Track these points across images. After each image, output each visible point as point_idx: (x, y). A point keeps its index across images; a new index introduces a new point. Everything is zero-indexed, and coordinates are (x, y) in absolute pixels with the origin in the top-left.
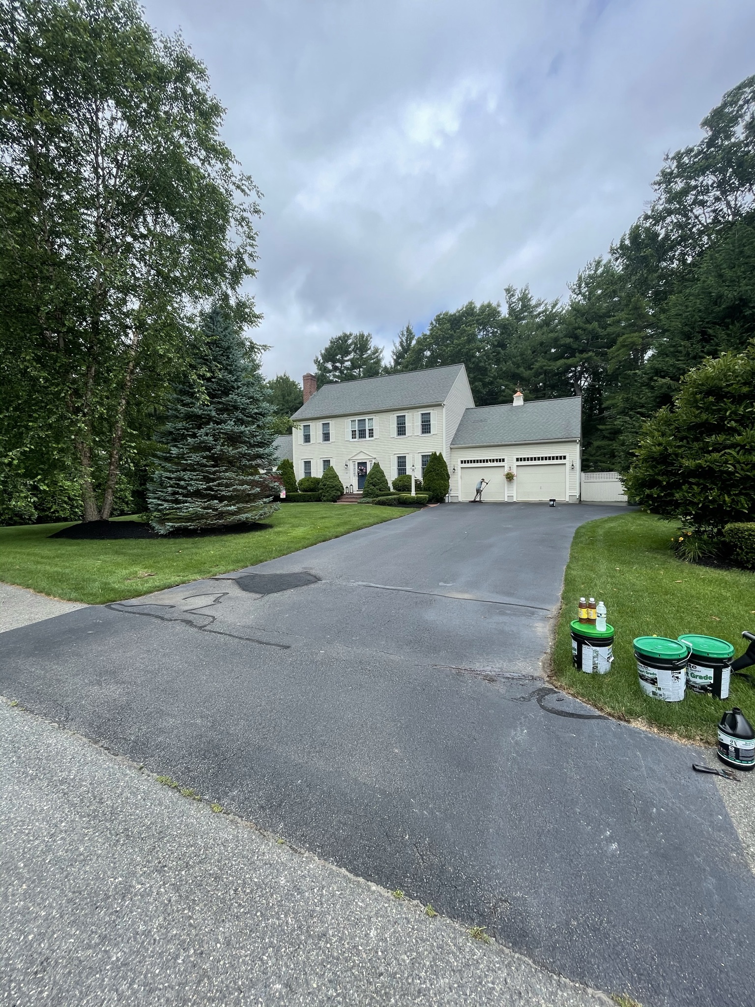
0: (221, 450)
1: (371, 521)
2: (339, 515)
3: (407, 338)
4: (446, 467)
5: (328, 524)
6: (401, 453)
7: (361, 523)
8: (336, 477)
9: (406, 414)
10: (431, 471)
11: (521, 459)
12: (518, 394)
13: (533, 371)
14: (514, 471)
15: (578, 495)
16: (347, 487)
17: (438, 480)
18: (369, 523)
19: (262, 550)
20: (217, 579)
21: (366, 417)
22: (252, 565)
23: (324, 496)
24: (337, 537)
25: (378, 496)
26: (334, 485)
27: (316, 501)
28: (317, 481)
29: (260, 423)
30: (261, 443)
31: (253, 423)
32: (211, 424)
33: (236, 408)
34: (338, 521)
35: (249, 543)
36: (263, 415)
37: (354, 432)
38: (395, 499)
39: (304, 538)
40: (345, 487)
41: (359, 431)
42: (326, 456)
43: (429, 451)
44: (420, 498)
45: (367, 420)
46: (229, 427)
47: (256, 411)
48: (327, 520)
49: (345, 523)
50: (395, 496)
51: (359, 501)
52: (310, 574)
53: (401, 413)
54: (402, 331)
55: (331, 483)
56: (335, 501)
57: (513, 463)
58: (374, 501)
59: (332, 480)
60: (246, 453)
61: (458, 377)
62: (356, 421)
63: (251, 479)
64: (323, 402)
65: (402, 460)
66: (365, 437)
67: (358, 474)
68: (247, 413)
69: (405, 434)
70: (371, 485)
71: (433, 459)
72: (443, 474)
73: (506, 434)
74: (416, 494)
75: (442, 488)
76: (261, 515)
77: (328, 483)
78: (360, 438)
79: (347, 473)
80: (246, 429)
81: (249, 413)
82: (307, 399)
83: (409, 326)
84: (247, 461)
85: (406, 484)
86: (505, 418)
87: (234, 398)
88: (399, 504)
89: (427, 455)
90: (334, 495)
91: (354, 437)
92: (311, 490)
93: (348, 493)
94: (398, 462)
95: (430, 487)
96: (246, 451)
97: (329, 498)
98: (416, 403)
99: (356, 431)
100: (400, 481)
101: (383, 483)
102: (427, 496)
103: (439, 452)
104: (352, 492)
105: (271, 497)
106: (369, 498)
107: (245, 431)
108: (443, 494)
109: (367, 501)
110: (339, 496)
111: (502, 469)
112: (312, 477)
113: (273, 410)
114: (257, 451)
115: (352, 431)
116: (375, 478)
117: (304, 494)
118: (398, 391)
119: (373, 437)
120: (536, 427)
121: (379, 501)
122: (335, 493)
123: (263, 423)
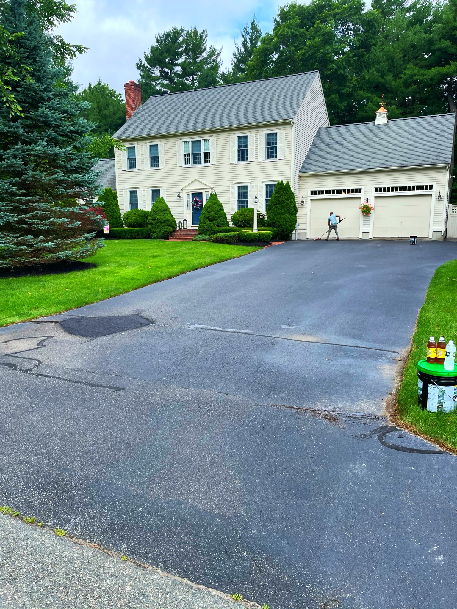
0: (33, 176)
1: (208, 260)
2: (172, 253)
3: (252, 36)
4: (294, 198)
5: (159, 264)
6: (242, 181)
7: (196, 262)
8: (166, 210)
9: (249, 135)
10: (276, 204)
11: (380, 190)
12: (382, 109)
14: (372, 203)
15: (443, 231)
16: (180, 222)
17: (283, 214)
18: (205, 263)
19: (86, 291)
20: (39, 322)
21: (201, 138)
22: (77, 307)
23: (154, 232)
24: (170, 278)
25: (215, 232)
26: (165, 219)
27: (145, 238)
28: (145, 215)
29: (77, 144)
30: (79, 167)
31: (69, 144)
32: (20, 144)
33: (48, 125)
34: (171, 261)
35: (71, 283)
36: (80, 134)
37: (187, 156)
38: (234, 236)
39: (133, 279)
40: (177, 222)
41: (193, 154)
42: (155, 185)
43: (274, 179)
44: (264, 234)
45: (202, 142)
46: (40, 148)
47: (71, 128)
48: (158, 259)
49: (179, 263)
50: (235, 233)
51: (194, 238)
52: (141, 317)
53: (242, 134)
54: (246, 27)
55: (162, 217)
56: (166, 238)
57: (370, 194)
58: (211, 238)
59: (163, 214)
60: (62, 180)
61: (311, 88)
62: (190, 142)
63: (69, 211)
64: (149, 118)
65: (243, 191)
66: (201, 163)
67: (193, 206)
68: (61, 131)
69: (247, 159)
70: (208, 220)
71: (279, 189)
72: (290, 206)
73: (364, 159)
74: (258, 230)
75: (288, 223)
76: (83, 253)
77: (158, 217)
78: (194, 163)
79: (180, 206)
80: (60, 151)
81: (63, 131)
82: (131, 115)
83: (254, 21)
84: (64, 190)
85: (247, 218)
86: (364, 139)
87: (45, 112)
88: (239, 242)
89: (273, 185)
90: (166, 231)
91: (187, 162)
92: (139, 225)
93: (181, 229)
94: (239, 193)
95: (274, 223)
96: (63, 178)
97: (160, 234)
98: (261, 121)
99: (189, 154)
100: (241, 215)
101: (221, 218)
102: (271, 232)
103: (287, 181)
104: (185, 228)
105: (94, 233)
106: (205, 234)
107: (59, 153)
108: (289, 230)
109: (203, 238)
110: (171, 232)
111: (358, 201)
112: (140, 210)
113: (91, 127)
114: (75, 178)
115: (185, 155)
116: (212, 211)
117: (131, 230)
118: (239, 105)
119: (209, 162)
120: (400, 150)
121: (217, 238)
122: (167, 229)
123: (80, 143)
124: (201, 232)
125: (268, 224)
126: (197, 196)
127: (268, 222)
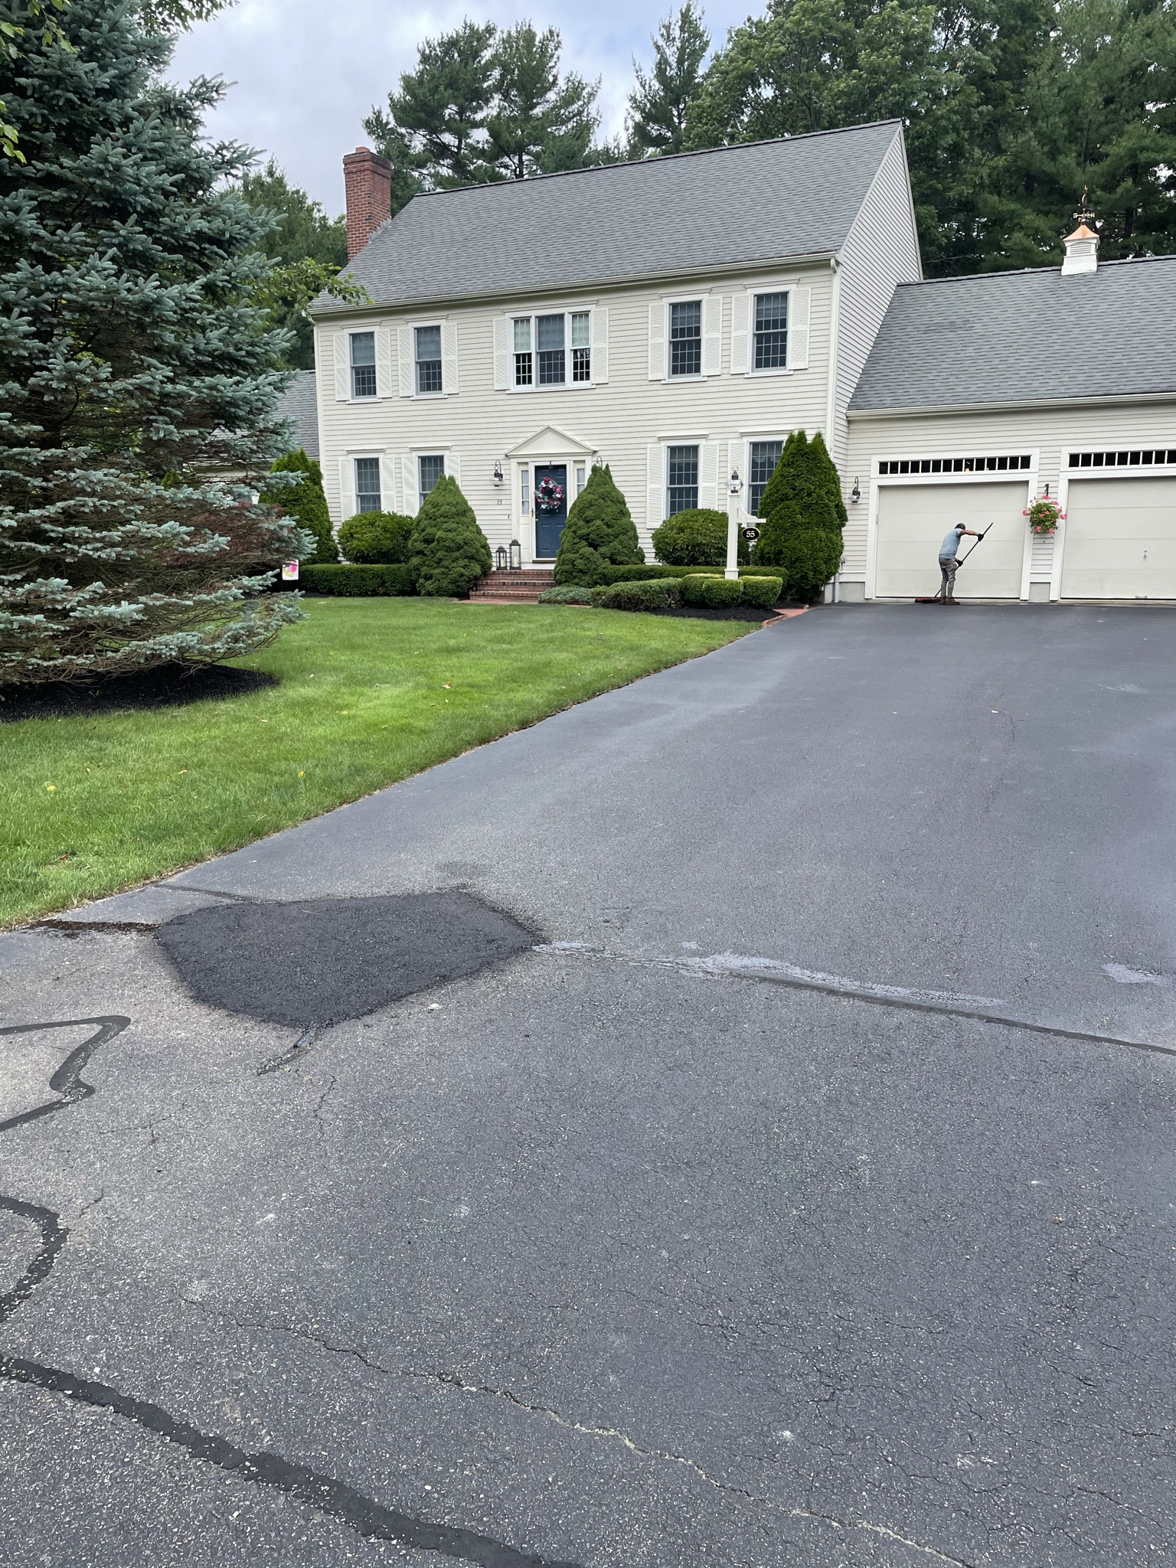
0: (69, 376)
1: (621, 663)
2: (500, 640)
3: (682, 50)
4: (836, 481)
5: (478, 677)
6: (682, 432)
7: (589, 670)
8: (464, 513)
9: (704, 298)
10: (785, 498)
11: (1086, 460)
12: (1083, 231)
13: (1105, 164)
14: (1061, 497)
16: (501, 550)
17: (807, 526)
18: (618, 672)
19: (253, 778)
21: (565, 308)
22: (222, 849)
23: (428, 577)
24: (524, 725)
25: (607, 580)
26: (459, 539)
27: (402, 593)
28: (401, 528)
29: (218, 276)
30: (225, 357)
31: (191, 277)
32: (23, 263)
33: (119, 208)
34: (505, 664)
35: (197, 746)
36: (226, 244)
37: (523, 359)
38: (669, 591)
39: (406, 729)
40: (493, 550)
41: (542, 356)
42: (431, 444)
43: (779, 427)
44: (756, 586)
45: (568, 319)
46: (95, 279)
47: (202, 225)
48: (466, 659)
49: (537, 672)
50: (671, 580)
51: (544, 595)
52: (479, 902)
53: (685, 295)
54: (667, 23)
55: (450, 535)
56: (464, 596)
57: (1056, 472)
58: (598, 594)
59: (455, 525)
60: (167, 395)
61: (881, 168)
62: (533, 321)
63: (189, 500)
64: (415, 252)
65: (684, 460)
66: (563, 380)
67: (538, 505)
68: (165, 233)
69: (698, 370)
70: (584, 543)
71: (794, 455)
72: (827, 506)
73: (1039, 372)
74: (740, 574)
75: (821, 554)
76: (236, 639)
77: (440, 534)
78: (543, 380)
79: (500, 502)
80: (162, 291)
81: (171, 231)
82: (362, 244)
83: (688, 9)
84: (172, 427)
85: (700, 539)
86: (1033, 316)
87: (110, 159)
88: (683, 606)
89: (772, 444)
90: (462, 575)
91: (523, 377)
92: (385, 556)
93: (505, 568)
94: (672, 467)
95: (781, 552)
96: (169, 387)
97: (445, 583)
98: (740, 257)
99: (530, 355)
100: (681, 530)
101: (621, 537)
102: (780, 580)
103: (814, 432)
104: (516, 565)
105: (270, 573)
106: (577, 584)
107: (158, 301)
108: (821, 573)
109: (571, 594)
110: (476, 578)
111: (1018, 492)
112: (386, 512)
113: (263, 224)
114: (211, 388)
115: (518, 356)
116: (597, 517)
117: (362, 571)
118: (674, 216)
119: (588, 378)
120: (1142, 347)
121: (617, 595)
122: (464, 567)
123: (229, 275)
124: (566, 576)
125: (762, 557)
126: (551, 474)
127: (762, 550)
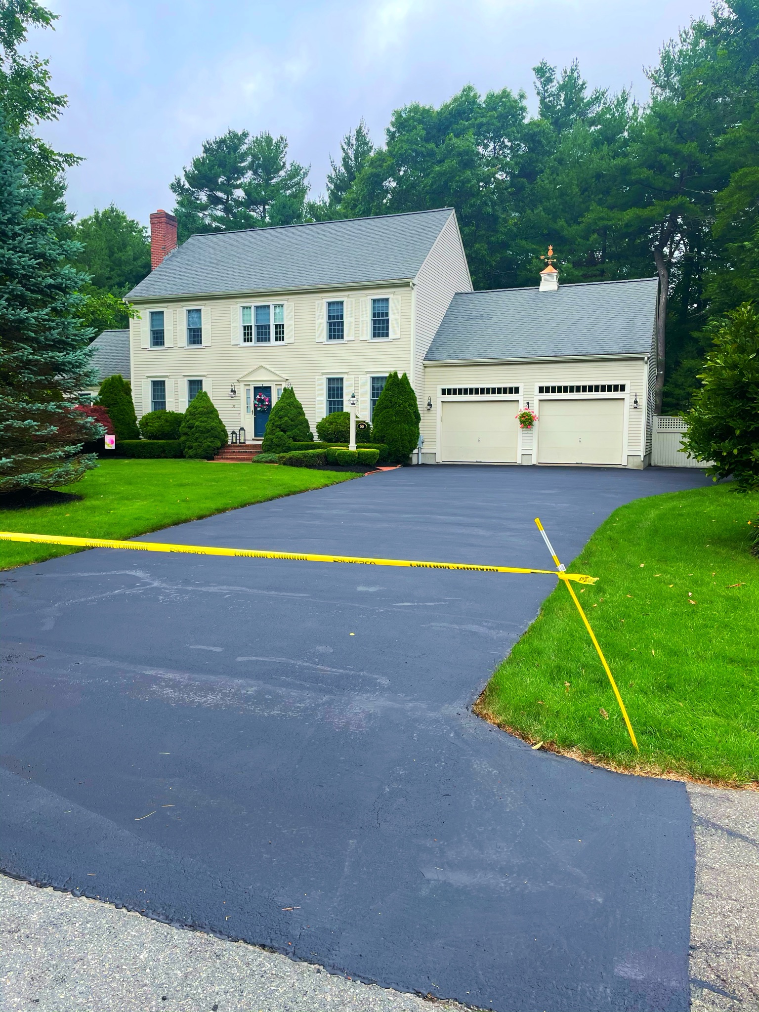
3: (357, 150)
4: (414, 399)
5: (188, 496)
6: (335, 371)
8: (212, 412)
9: (345, 299)
10: (387, 407)
11: (547, 389)
12: (549, 269)
14: (535, 410)
15: (642, 454)
16: (234, 433)
17: (399, 423)
21: (271, 302)
23: (190, 448)
25: (289, 449)
26: (208, 427)
27: (175, 457)
28: (176, 419)
30: (61, 342)
31: (45, 305)
33: (10, 274)
34: (209, 492)
37: (247, 329)
38: (318, 456)
40: (229, 432)
41: (258, 327)
42: (195, 373)
43: (384, 370)
44: (364, 453)
45: (272, 308)
47: (50, 281)
48: (188, 489)
49: (221, 495)
50: (320, 451)
51: (255, 458)
53: (335, 297)
54: (348, 136)
55: (203, 424)
56: (210, 458)
57: (532, 396)
58: (281, 457)
59: (206, 419)
60: (30, 360)
61: (441, 233)
62: (253, 308)
63: (38, 409)
64: (189, 268)
65: (336, 385)
66: (269, 340)
67: (255, 408)
68: (32, 285)
69: (342, 337)
70: (278, 429)
71: (391, 384)
72: (409, 412)
73: (523, 343)
74: (358, 447)
75: (406, 438)
77: (197, 423)
78: (258, 341)
79: (234, 406)
80: (30, 315)
81: (35, 285)
82: (159, 262)
83: (360, 129)
84: (32, 376)
85: (341, 428)
86: (523, 313)
87: (6, 256)
88: (327, 464)
89: (382, 378)
90: (209, 447)
91: (247, 338)
92: (164, 436)
93: (236, 443)
94: (330, 389)
95: (384, 436)
96: (31, 357)
97: (199, 451)
98: (363, 279)
99: (251, 326)
100: (331, 423)
101: (300, 427)
102: (378, 451)
103: (403, 372)
104: (242, 441)
106: (274, 452)
107: (27, 318)
108: (407, 448)
109: (270, 458)
110: (218, 449)
111: (515, 404)
112: (168, 411)
114: (52, 357)
115: (245, 327)
116: (286, 416)
117: (152, 444)
118: (331, 255)
119: (283, 340)
120: (576, 331)
121: (290, 458)
122: (211, 442)
123: (64, 304)
124: (268, 447)
125: (375, 439)
126: (262, 391)
127: (375, 435)
